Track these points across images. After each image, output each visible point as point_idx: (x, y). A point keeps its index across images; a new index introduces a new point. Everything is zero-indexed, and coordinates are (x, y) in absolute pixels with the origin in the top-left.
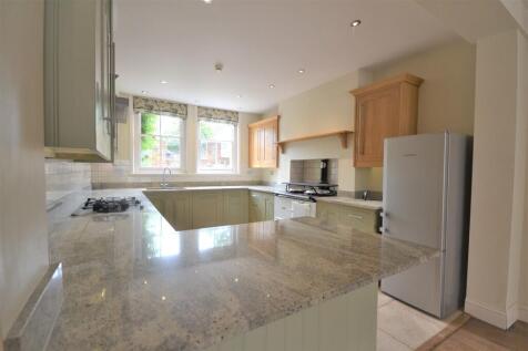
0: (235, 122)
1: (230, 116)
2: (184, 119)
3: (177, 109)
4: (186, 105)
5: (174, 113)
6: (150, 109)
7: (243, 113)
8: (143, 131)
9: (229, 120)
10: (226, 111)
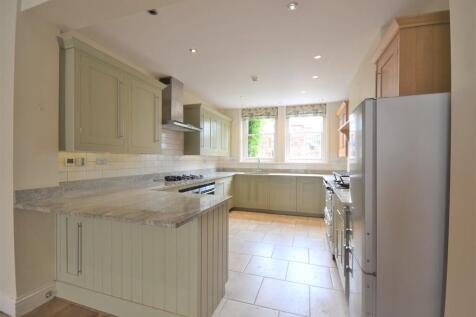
0: (323, 113)
1: (317, 109)
2: (277, 118)
3: (270, 112)
4: (277, 108)
5: (268, 115)
6: (252, 115)
7: (331, 103)
8: (250, 132)
9: (316, 113)
10: (313, 106)
